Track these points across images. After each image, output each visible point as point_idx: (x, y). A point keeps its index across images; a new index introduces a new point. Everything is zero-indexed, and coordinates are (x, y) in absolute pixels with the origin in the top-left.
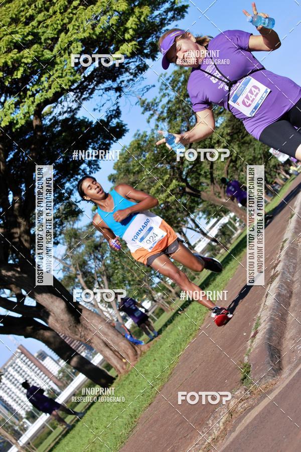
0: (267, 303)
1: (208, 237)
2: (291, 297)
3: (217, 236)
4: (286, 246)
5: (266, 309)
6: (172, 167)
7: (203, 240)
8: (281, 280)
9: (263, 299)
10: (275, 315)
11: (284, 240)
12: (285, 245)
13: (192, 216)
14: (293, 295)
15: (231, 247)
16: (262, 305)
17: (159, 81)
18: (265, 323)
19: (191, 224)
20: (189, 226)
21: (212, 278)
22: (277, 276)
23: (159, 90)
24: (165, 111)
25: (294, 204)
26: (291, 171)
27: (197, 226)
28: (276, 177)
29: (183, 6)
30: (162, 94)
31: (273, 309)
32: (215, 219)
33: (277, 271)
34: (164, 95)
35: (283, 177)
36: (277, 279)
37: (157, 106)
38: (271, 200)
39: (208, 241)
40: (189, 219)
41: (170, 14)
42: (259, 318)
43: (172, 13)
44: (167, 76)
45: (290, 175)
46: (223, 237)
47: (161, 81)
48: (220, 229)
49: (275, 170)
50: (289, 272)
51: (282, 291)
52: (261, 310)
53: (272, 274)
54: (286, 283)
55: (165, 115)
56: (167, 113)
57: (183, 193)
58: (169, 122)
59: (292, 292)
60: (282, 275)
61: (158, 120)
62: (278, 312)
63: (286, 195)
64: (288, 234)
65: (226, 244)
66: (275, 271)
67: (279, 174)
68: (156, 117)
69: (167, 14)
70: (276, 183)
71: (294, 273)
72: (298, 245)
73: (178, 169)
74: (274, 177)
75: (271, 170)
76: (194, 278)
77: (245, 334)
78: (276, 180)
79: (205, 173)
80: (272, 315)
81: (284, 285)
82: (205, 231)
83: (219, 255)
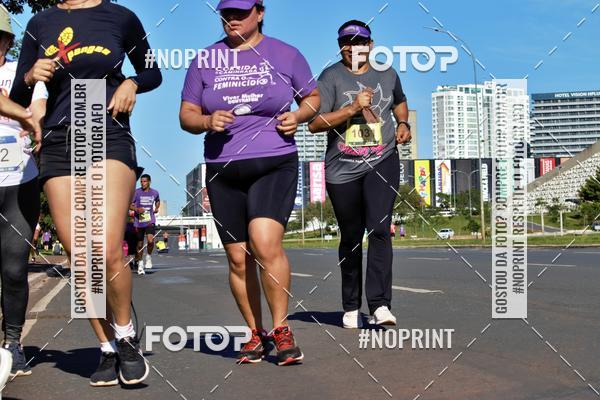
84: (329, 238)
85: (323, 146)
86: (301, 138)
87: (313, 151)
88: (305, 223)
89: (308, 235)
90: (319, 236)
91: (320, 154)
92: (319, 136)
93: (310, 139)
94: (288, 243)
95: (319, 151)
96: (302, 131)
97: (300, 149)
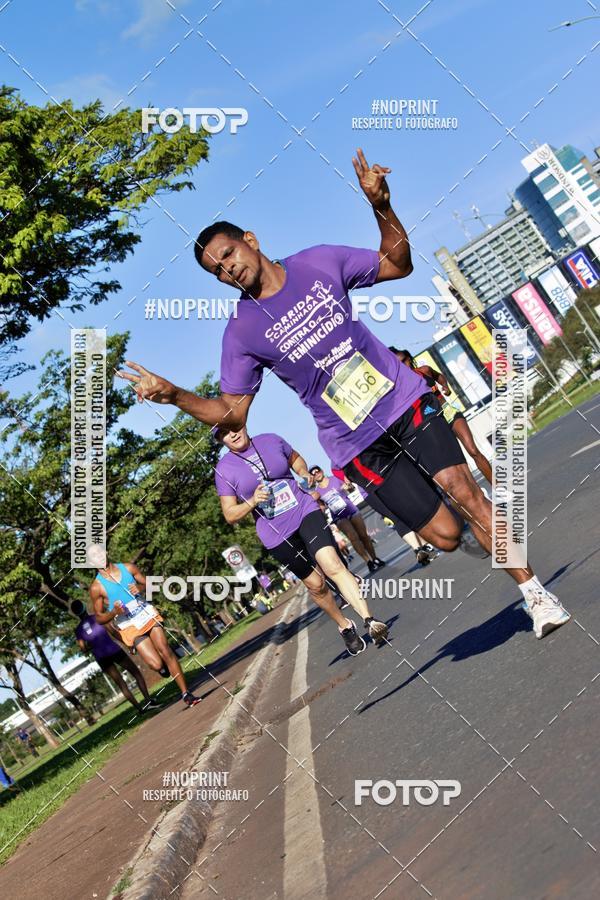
0: (151, 846)
1: (61, 689)
2: (200, 845)
3: (78, 691)
4: (214, 744)
5: (148, 857)
6: (28, 538)
7: (51, 692)
8: (189, 809)
9: (146, 836)
10: (162, 874)
11: (212, 732)
12: (212, 742)
13: (40, 640)
14: (207, 844)
15: (101, 720)
16: (143, 847)
17: (43, 364)
18: (140, 883)
19: (33, 656)
20: (30, 658)
21: (50, 772)
23: (39, 382)
24: (42, 426)
25: (245, 668)
26: (254, 604)
27: (46, 663)
28: (222, 608)
29: (131, 234)
30: (43, 390)
31: (162, 861)
32: (83, 659)
34: (46, 395)
35: (236, 611)
37: (29, 410)
38: (201, 649)
39: (58, 696)
40: (33, 646)
41: (100, 245)
42: (131, 872)
44: (62, 358)
45: (250, 610)
46: (91, 698)
47: (48, 363)
48: (88, 681)
51: (188, 830)
52: (137, 857)
54: (197, 816)
55: (40, 432)
56: (45, 430)
57: (34, 591)
58: (45, 448)
59: (205, 837)
61: (24, 438)
62: (170, 869)
63: (237, 646)
64: (222, 724)
65: (92, 713)
68: (20, 432)
69: (95, 242)
70: (218, 618)
72: (236, 749)
73: (38, 543)
76: (14, 762)
77: (95, 895)
78: (220, 613)
80: (156, 871)
81: (192, 818)
82: (59, 674)
83: (73, 731)
84: (597, 375)
85: (516, 263)
86: (481, 271)
87: (507, 278)
88: (555, 376)
89: (568, 388)
90: (584, 380)
91: (518, 276)
92: (502, 254)
93: (492, 265)
94: (548, 414)
95: (514, 274)
96: (476, 261)
97: (487, 286)
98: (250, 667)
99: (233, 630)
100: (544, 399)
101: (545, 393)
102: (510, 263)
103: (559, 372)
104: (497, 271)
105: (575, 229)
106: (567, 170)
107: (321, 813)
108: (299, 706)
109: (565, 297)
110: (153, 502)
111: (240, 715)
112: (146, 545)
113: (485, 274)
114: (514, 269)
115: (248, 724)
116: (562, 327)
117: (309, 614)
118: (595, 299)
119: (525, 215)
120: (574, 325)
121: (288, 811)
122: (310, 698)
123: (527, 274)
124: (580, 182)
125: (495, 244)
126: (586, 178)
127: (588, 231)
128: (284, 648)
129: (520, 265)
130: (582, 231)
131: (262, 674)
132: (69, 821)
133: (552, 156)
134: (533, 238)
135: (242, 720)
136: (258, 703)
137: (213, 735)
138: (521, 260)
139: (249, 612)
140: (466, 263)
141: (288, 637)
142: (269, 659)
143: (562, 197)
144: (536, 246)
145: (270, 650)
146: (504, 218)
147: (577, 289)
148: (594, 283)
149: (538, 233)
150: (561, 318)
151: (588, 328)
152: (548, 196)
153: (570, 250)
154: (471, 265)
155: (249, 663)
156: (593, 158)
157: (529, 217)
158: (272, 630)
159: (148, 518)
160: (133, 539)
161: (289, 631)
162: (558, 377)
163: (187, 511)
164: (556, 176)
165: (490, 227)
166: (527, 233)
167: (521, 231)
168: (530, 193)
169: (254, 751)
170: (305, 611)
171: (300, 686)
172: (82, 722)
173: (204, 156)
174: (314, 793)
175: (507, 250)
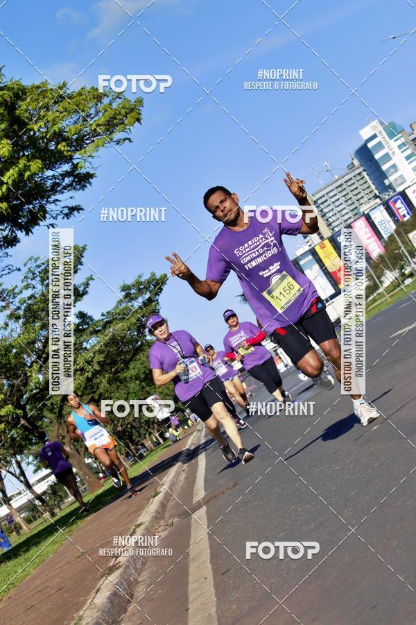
0: (94, 601)
1: (33, 492)
2: (129, 601)
3: (44, 493)
4: (140, 531)
5: (93, 608)
6: (11, 386)
7: (25, 493)
8: (122, 576)
9: (91, 594)
10: (103, 620)
11: (138, 523)
12: (138, 530)
13: (19, 457)
14: (134, 600)
15: (60, 514)
16: (89, 601)
17: (25, 265)
19: (14, 468)
20: (12, 470)
21: (25, 549)
22: (118, 569)
23: (23, 278)
24: (23, 308)
27: (23, 473)
28: (145, 438)
29: (88, 173)
30: (25, 283)
31: (103, 611)
33: (119, 562)
34: (27, 287)
35: (155, 440)
36: (117, 573)
37: (14, 297)
38: (131, 466)
39: (30, 496)
40: (14, 461)
41: (67, 181)
42: (81, 618)
43: (71, 179)
44: (39, 262)
45: (165, 439)
46: (53, 498)
47: (28, 266)
48: (51, 486)
49: (146, 428)
50: (135, 568)
51: (121, 590)
52: (85, 608)
53: (111, 564)
54: (127, 580)
55: (21, 312)
56: (25, 311)
58: (24, 324)
59: (132, 596)
60: (125, 569)
61: (11, 316)
62: (108, 617)
63: (153, 465)
64: (145, 518)
65: (54, 509)
66: (116, 562)
67: (150, 434)
68: (8, 312)
69: (63, 179)
70: (143, 445)
71: (142, 571)
73: (19, 390)
74: (143, 436)
75: (141, 426)
78: (144, 442)
79: (52, 404)
80: (99, 618)
81: (124, 582)
82: (31, 481)
83: (40, 520)
84: (408, 281)
85: (354, 203)
86: (330, 208)
87: (348, 213)
88: (380, 282)
89: (388, 290)
90: (399, 285)
91: (355, 212)
92: (344, 196)
93: (337, 203)
94: (374, 308)
95: (352, 210)
96: (326, 201)
97: (334, 218)
98: (164, 479)
99: (153, 453)
100: (372, 297)
101: (372, 293)
102: (350, 202)
103: (383, 279)
104: (341, 208)
105: (395, 180)
106: (391, 139)
107: (214, 580)
108: (199, 506)
109: (388, 227)
110: (99, 363)
111: (157, 512)
112: (94, 392)
113: (333, 209)
114: (352, 207)
115: (163, 518)
116: (385, 247)
117: (206, 443)
118: (408, 228)
119: (361, 169)
120: (393, 246)
121: (191, 578)
122: (206, 501)
123: (361, 210)
124: (399, 147)
125: (340, 189)
126: (404, 144)
127: (405, 181)
128: (188, 466)
129: (356, 204)
130: (400, 181)
131: (173, 484)
132: (38, 582)
133: (381, 128)
134: (366, 186)
135: (159, 516)
136: (170, 504)
137: (139, 525)
138: (358, 200)
139: (164, 441)
140: (319, 202)
141: (191, 459)
142: (178, 474)
143: (387, 157)
144: (368, 191)
145: (179, 467)
146: (347, 171)
147: (396, 221)
148: (408, 217)
149: (370, 182)
150: (385, 241)
151: (403, 248)
152: (377, 156)
153: (392, 194)
154: (323, 203)
155: (164, 476)
156: (408, 130)
157: (364, 171)
158: (180, 453)
159: (95, 374)
160: (85, 388)
161: (192, 455)
162: (381, 282)
163: (123, 369)
164: (383, 143)
165: (336, 177)
166: (362, 181)
167: (358, 181)
168: (365, 154)
169: (167, 537)
170: (203, 441)
171: (200, 493)
172: (47, 515)
173: (138, 120)
174: (210, 566)
175: (348, 194)
